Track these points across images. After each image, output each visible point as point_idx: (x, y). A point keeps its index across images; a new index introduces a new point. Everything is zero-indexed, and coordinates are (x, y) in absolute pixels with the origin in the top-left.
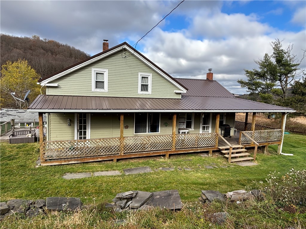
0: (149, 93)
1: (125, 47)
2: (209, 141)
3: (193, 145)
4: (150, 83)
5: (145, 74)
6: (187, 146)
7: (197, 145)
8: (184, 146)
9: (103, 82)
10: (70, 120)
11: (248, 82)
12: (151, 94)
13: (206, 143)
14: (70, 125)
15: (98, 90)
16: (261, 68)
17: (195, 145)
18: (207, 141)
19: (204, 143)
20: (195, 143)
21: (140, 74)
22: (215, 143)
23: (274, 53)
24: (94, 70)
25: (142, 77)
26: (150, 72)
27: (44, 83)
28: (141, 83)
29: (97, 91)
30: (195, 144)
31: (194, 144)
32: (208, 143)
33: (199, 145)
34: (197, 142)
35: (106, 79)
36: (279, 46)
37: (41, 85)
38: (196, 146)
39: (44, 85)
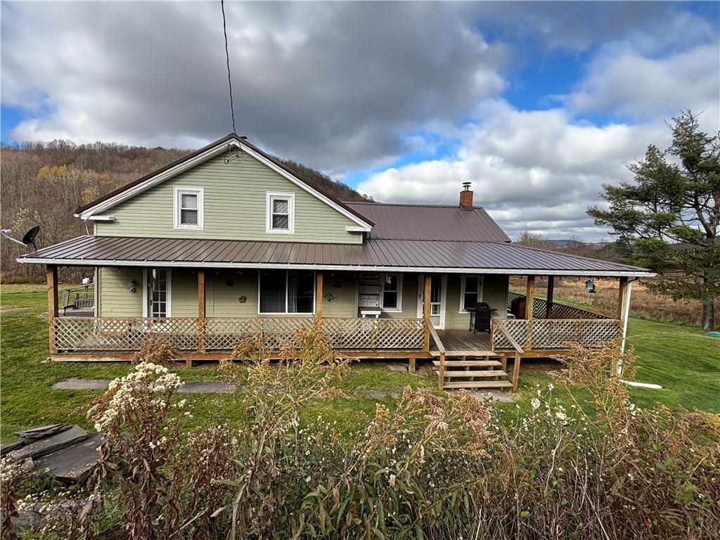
0: (290, 233)
1: (234, 142)
2: (405, 335)
3: (365, 343)
4: (291, 210)
5: (280, 195)
6: (351, 343)
7: (375, 343)
8: (343, 343)
9: (196, 211)
10: (135, 283)
11: (613, 213)
12: (293, 233)
13: (397, 340)
14: (134, 291)
15: (185, 227)
16: (639, 180)
17: (370, 343)
18: (399, 335)
19: (394, 341)
20: (370, 338)
21: (268, 194)
22: (421, 341)
23: (675, 143)
24: (177, 189)
25: (275, 201)
26: (290, 191)
27: (86, 215)
28: (272, 213)
29: (182, 228)
30: (370, 340)
31: (367, 340)
32: (402, 341)
33: (381, 343)
34: (375, 338)
35: (200, 206)
36: (691, 125)
37: (82, 218)
38: (373, 347)
39: (86, 218)
